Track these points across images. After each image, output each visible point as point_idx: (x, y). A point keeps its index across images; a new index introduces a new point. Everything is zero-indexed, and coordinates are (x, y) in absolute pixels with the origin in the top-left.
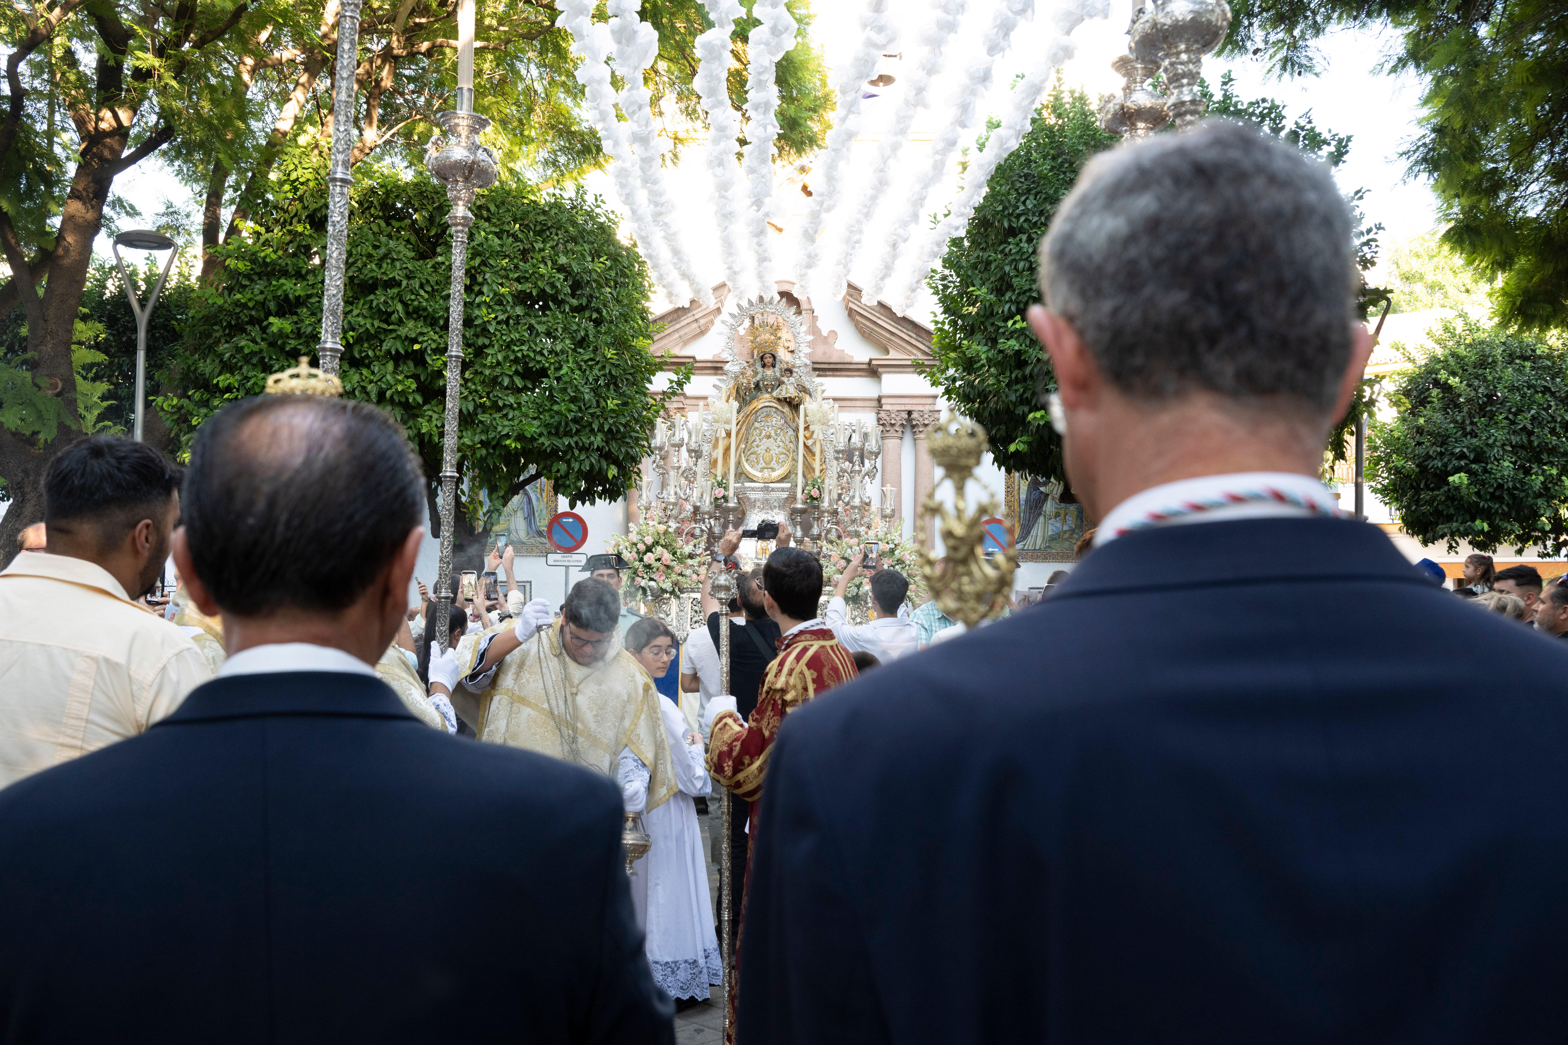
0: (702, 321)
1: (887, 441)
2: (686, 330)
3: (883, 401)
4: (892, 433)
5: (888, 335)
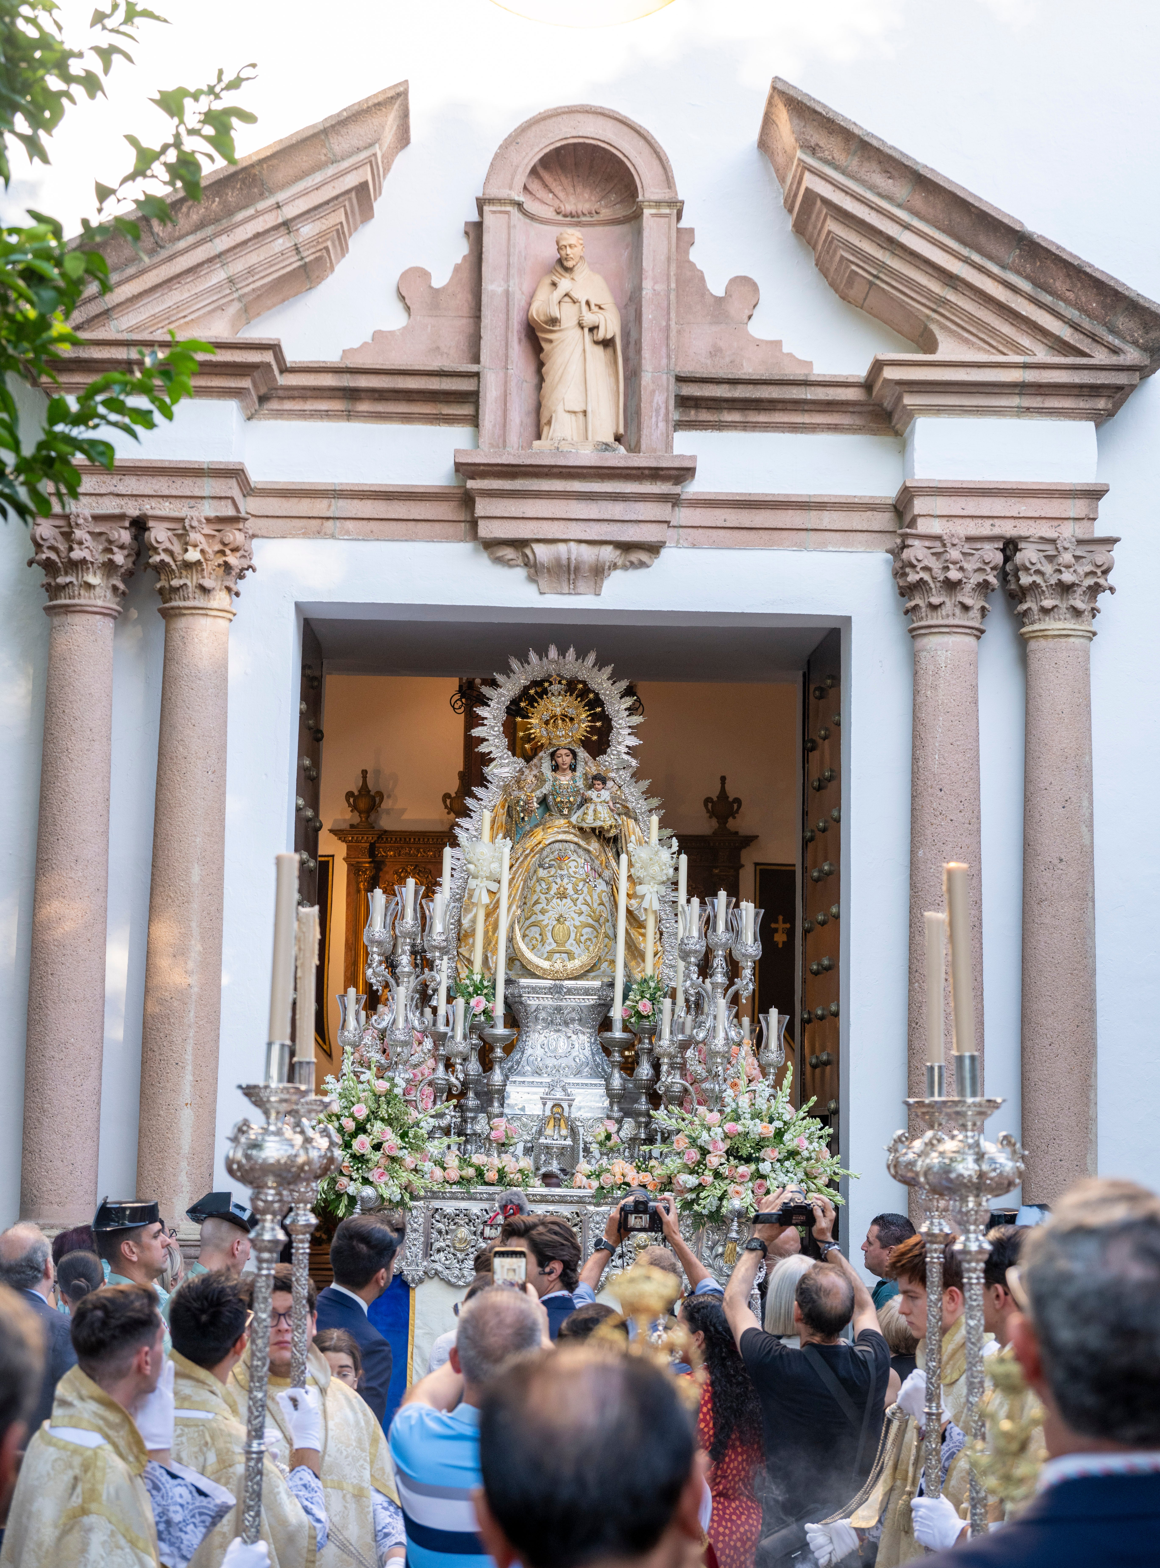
0: (307, 231)
1: (931, 642)
2: (253, 258)
3: (920, 505)
4: (950, 614)
5: (935, 287)
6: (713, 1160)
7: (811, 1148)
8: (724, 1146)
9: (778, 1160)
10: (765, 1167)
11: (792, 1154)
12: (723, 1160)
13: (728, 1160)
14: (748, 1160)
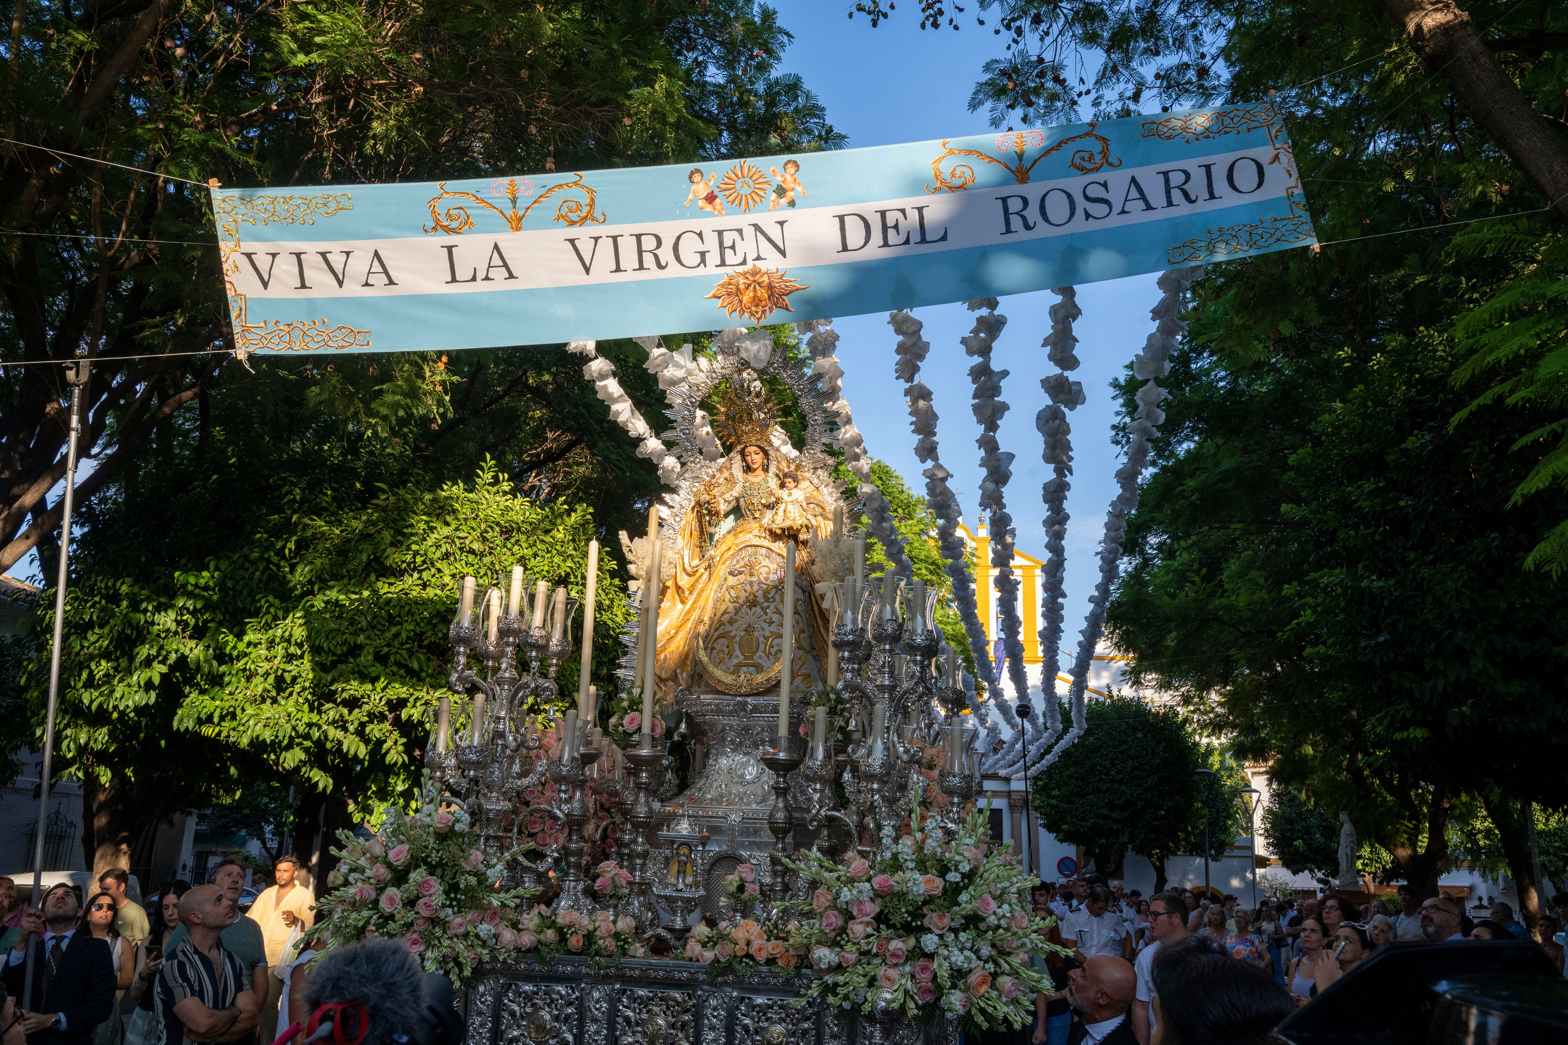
6: (858, 929)
7: (1000, 911)
8: (873, 909)
9: (951, 929)
10: (930, 942)
11: (973, 921)
12: (870, 930)
13: (878, 930)
14: (908, 929)
